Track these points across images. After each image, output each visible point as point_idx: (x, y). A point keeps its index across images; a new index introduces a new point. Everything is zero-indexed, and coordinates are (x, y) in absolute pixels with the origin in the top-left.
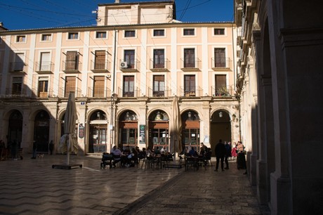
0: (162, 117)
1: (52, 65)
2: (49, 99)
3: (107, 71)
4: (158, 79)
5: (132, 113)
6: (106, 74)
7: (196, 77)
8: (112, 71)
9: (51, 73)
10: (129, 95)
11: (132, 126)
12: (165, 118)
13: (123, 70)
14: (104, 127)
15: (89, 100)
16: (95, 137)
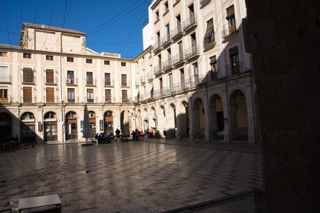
0: (92, 116)
1: (11, 77)
2: (11, 104)
3: (56, 85)
4: (90, 91)
5: (74, 113)
6: (55, 87)
7: (112, 91)
8: (59, 85)
9: (10, 83)
10: (71, 101)
11: (73, 122)
12: (94, 116)
13: (68, 85)
14: (55, 123)
15: (45, 105)
16: (48, 130)
